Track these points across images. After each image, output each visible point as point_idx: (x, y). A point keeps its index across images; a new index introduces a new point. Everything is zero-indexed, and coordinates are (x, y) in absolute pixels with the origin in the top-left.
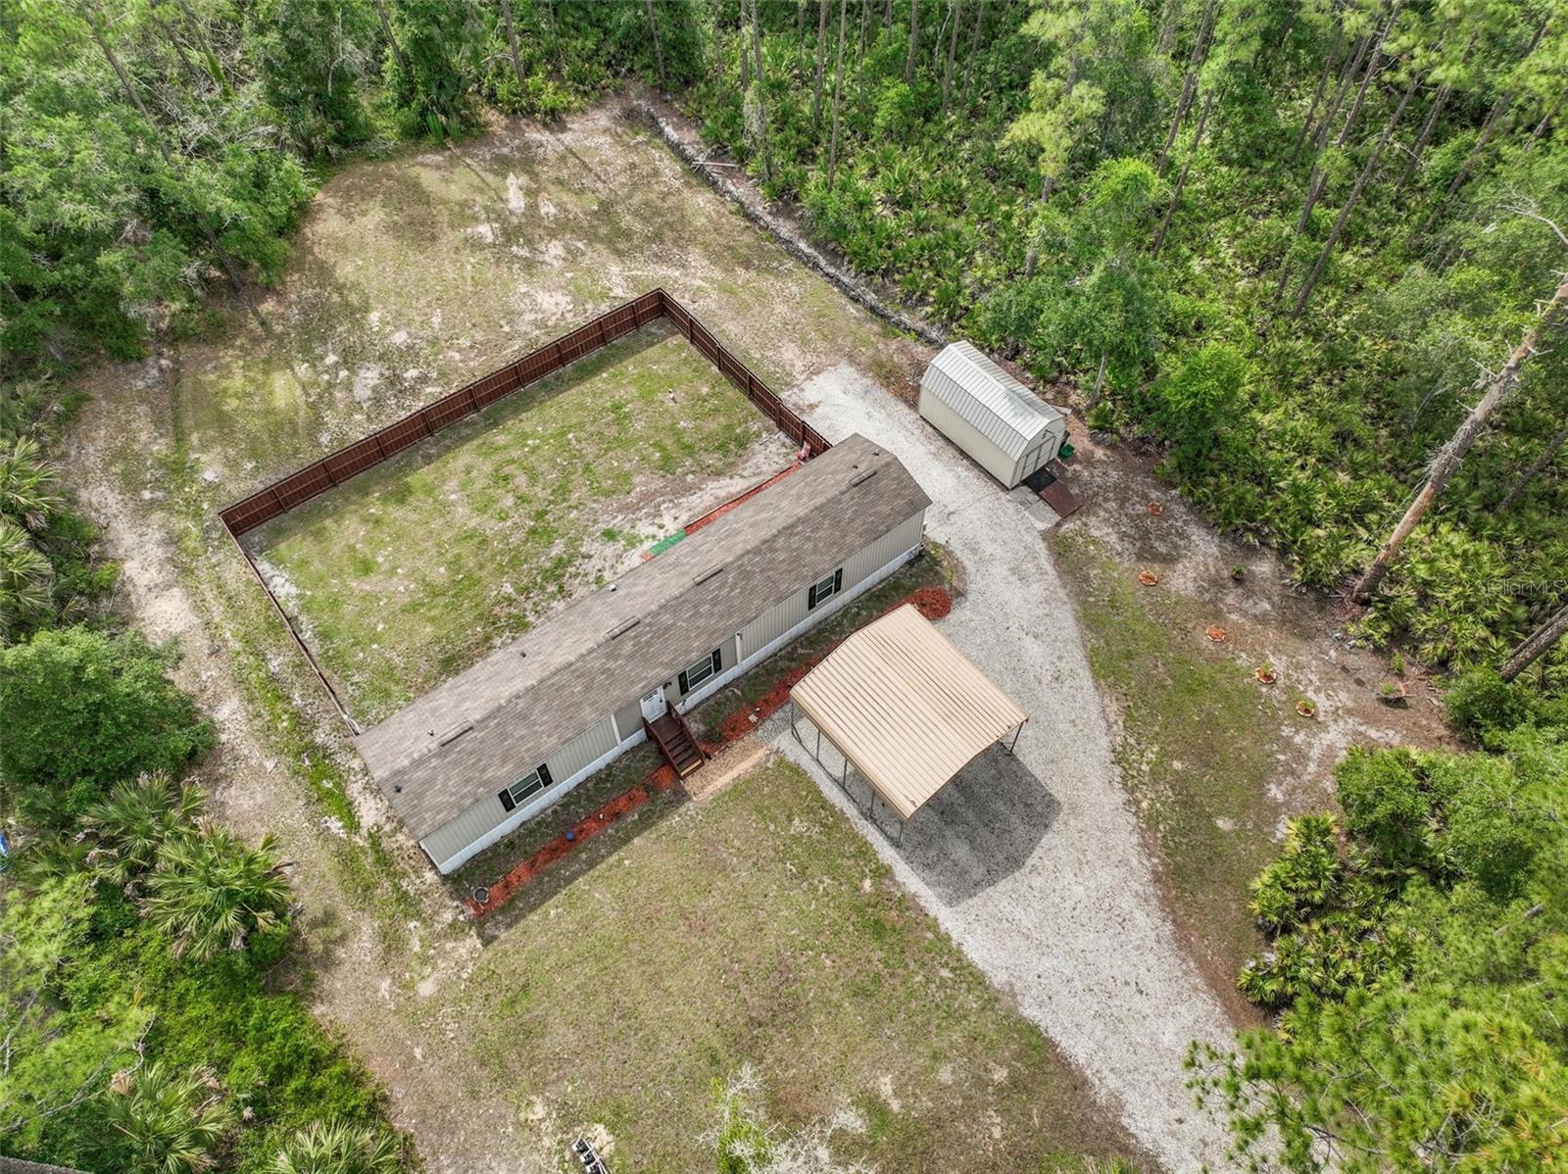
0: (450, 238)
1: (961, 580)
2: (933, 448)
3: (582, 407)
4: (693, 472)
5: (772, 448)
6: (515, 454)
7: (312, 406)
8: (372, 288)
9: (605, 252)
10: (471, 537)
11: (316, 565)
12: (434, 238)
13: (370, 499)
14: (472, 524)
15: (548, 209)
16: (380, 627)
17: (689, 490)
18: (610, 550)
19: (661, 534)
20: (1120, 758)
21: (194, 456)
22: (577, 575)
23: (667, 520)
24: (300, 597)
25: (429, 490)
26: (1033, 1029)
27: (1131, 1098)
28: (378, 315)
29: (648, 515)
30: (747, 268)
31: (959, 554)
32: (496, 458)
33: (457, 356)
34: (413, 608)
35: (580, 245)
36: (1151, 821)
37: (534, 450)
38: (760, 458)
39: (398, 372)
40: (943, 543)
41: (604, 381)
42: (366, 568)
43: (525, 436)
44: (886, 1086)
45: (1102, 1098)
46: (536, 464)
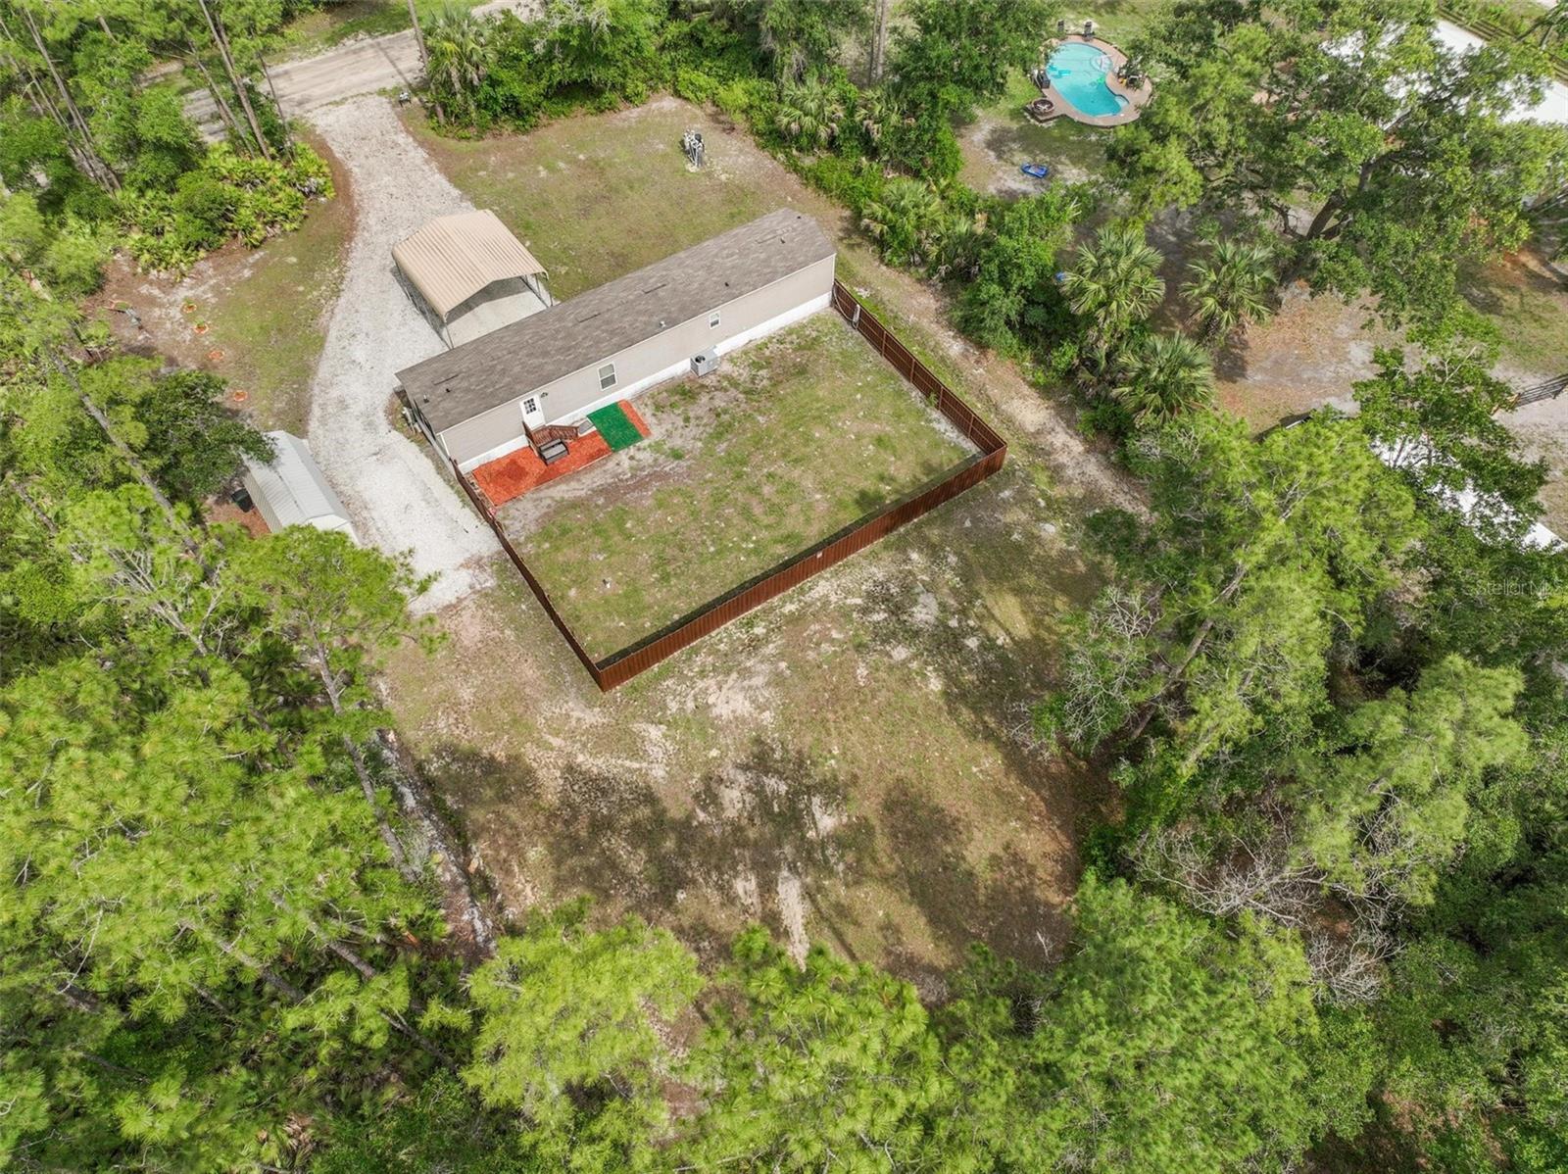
0: (867, 806)
1: (392, 403)
2: (365, 514)
3: (701, 580)
4: (597, 506)
5: (518, 526)
6: (764, 534)
7: (978, 596)
8: (950, 729)
9: (667, 803)
10: (796, 461)
11: (924, 444)
12: (889, 807)
13: (894, 497)
14: (796, 473)
15: (745, 886)
16: (859, 396)
17: (602, 491)
18: (677, 442)
19: (632, 450)
20: (337, 293)
21: (1073, 548)
22: (705, 425)
23: (626, 464)
24: (929, 421)
25: (841, 504)
26: (457, 186)
27: (419, 162)
28: (932, 686)
29: (643, 469)
30: (492, 758)
31: (385, 422)
32: (784, 532)
33: (835, 634)
34: (834, 409)
35: (702, 816)
36: (338, 263)
37: (746, 538)
38: (534, 514)
39: (894, 618)
40: (394, 432)
41: (675, 609)
42: (879, 441)
43: (756, 551)
44: (543, 173)
45: (434, 164)
46: (744, 523)
